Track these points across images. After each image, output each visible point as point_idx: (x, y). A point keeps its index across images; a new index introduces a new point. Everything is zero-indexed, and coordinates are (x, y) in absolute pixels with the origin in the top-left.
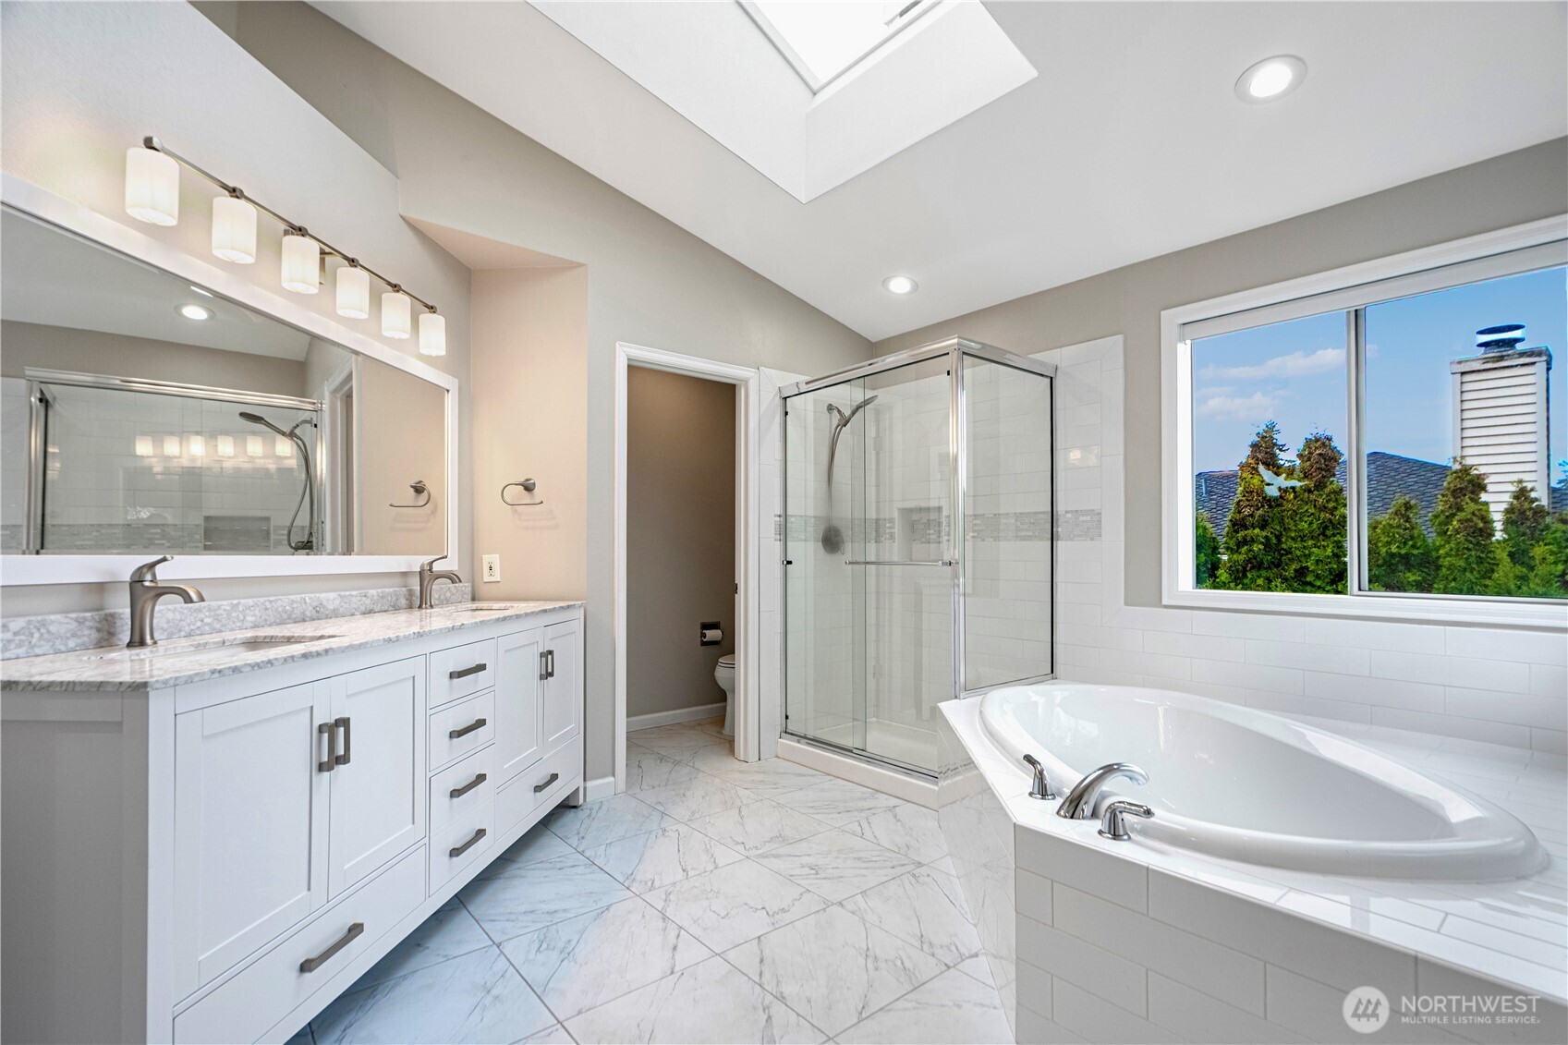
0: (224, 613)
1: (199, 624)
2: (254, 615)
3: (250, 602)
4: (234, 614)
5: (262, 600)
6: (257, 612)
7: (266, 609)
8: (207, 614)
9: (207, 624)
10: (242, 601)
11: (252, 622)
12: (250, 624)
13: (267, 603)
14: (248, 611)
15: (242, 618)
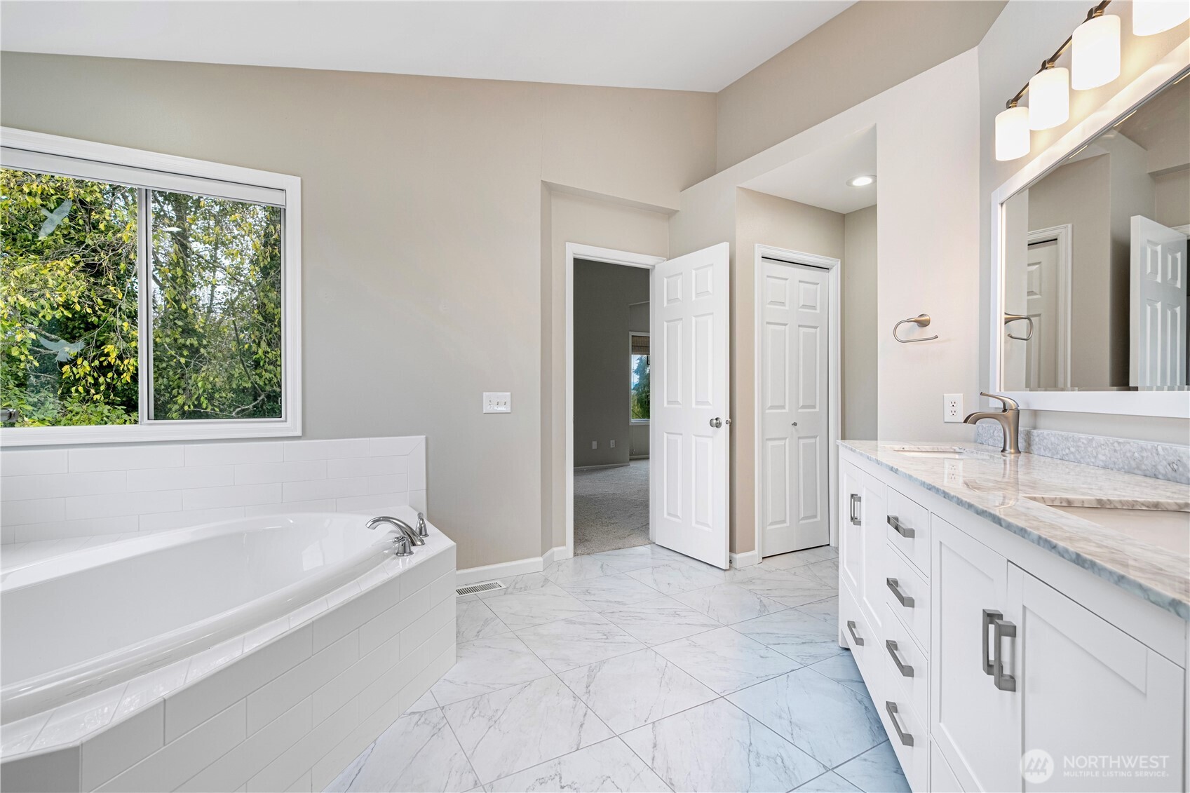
0: (1082, 446)
1: (1067, 451)
2: (1104, 455)
3: (1101, 439)
4: (1089, 449)
5: (1111, 439)
6: (1107, 451)
7: (1115, 451)
8: (1072, 443)
9: (1072, 453)
10: (1097, 438)
11: (1102, 461)
12: (1101, 463)
13: (1116, 444)
14: (1100, 449)
15: (1095, 454)
